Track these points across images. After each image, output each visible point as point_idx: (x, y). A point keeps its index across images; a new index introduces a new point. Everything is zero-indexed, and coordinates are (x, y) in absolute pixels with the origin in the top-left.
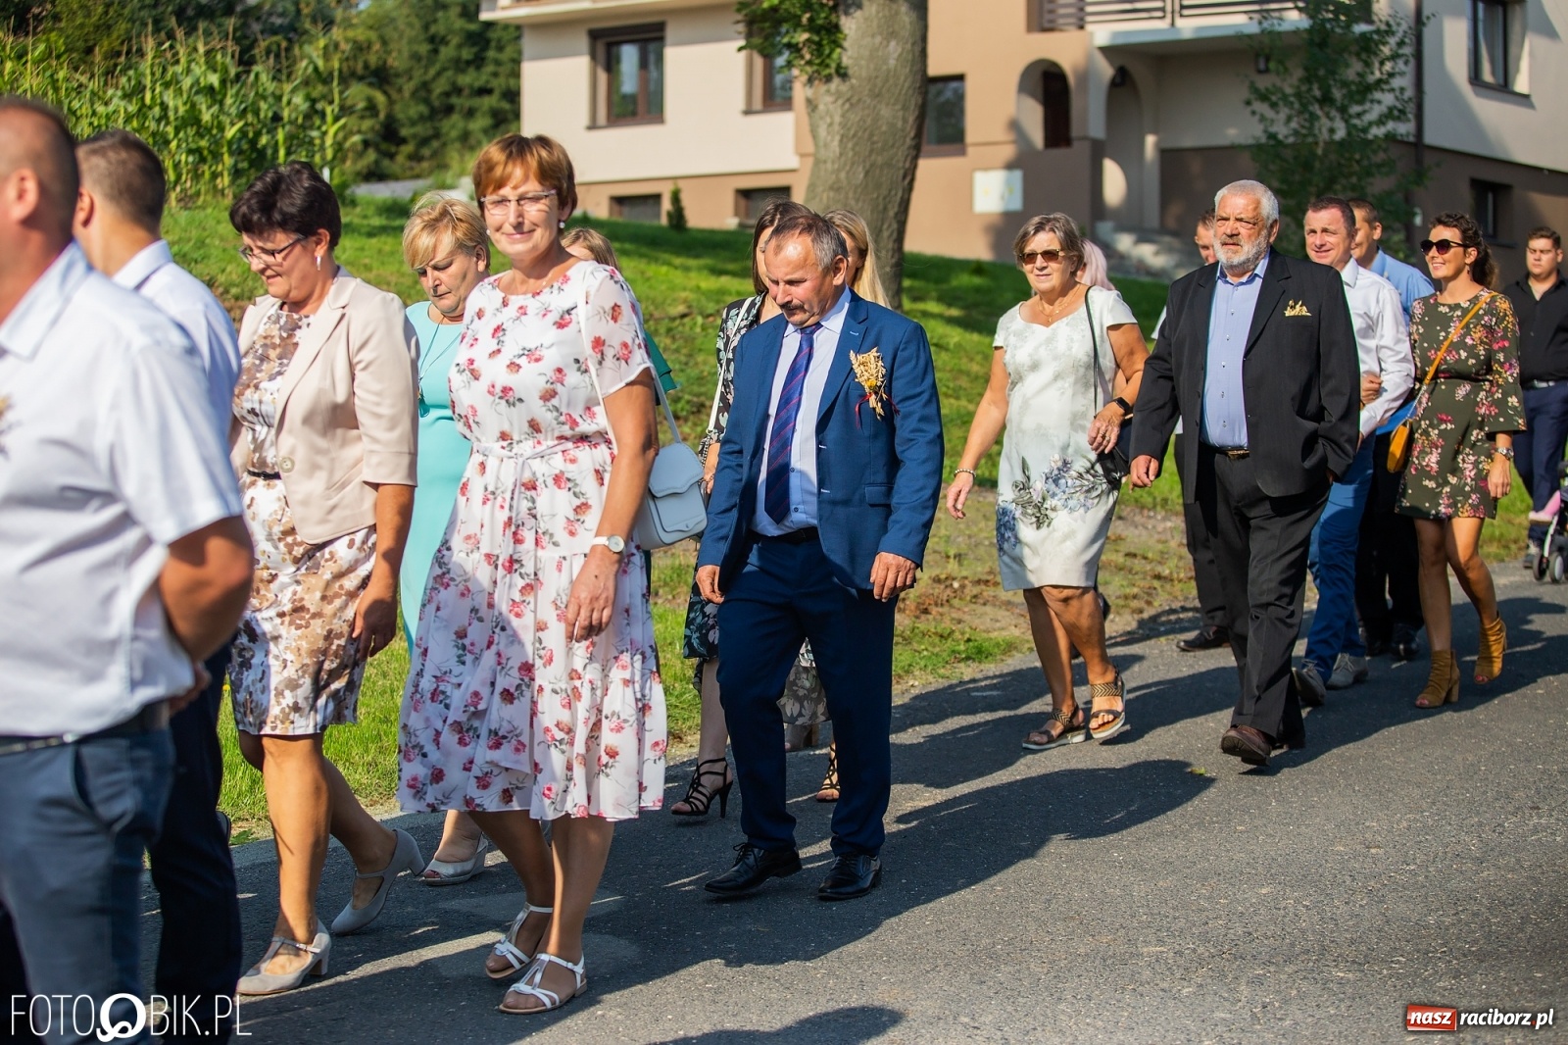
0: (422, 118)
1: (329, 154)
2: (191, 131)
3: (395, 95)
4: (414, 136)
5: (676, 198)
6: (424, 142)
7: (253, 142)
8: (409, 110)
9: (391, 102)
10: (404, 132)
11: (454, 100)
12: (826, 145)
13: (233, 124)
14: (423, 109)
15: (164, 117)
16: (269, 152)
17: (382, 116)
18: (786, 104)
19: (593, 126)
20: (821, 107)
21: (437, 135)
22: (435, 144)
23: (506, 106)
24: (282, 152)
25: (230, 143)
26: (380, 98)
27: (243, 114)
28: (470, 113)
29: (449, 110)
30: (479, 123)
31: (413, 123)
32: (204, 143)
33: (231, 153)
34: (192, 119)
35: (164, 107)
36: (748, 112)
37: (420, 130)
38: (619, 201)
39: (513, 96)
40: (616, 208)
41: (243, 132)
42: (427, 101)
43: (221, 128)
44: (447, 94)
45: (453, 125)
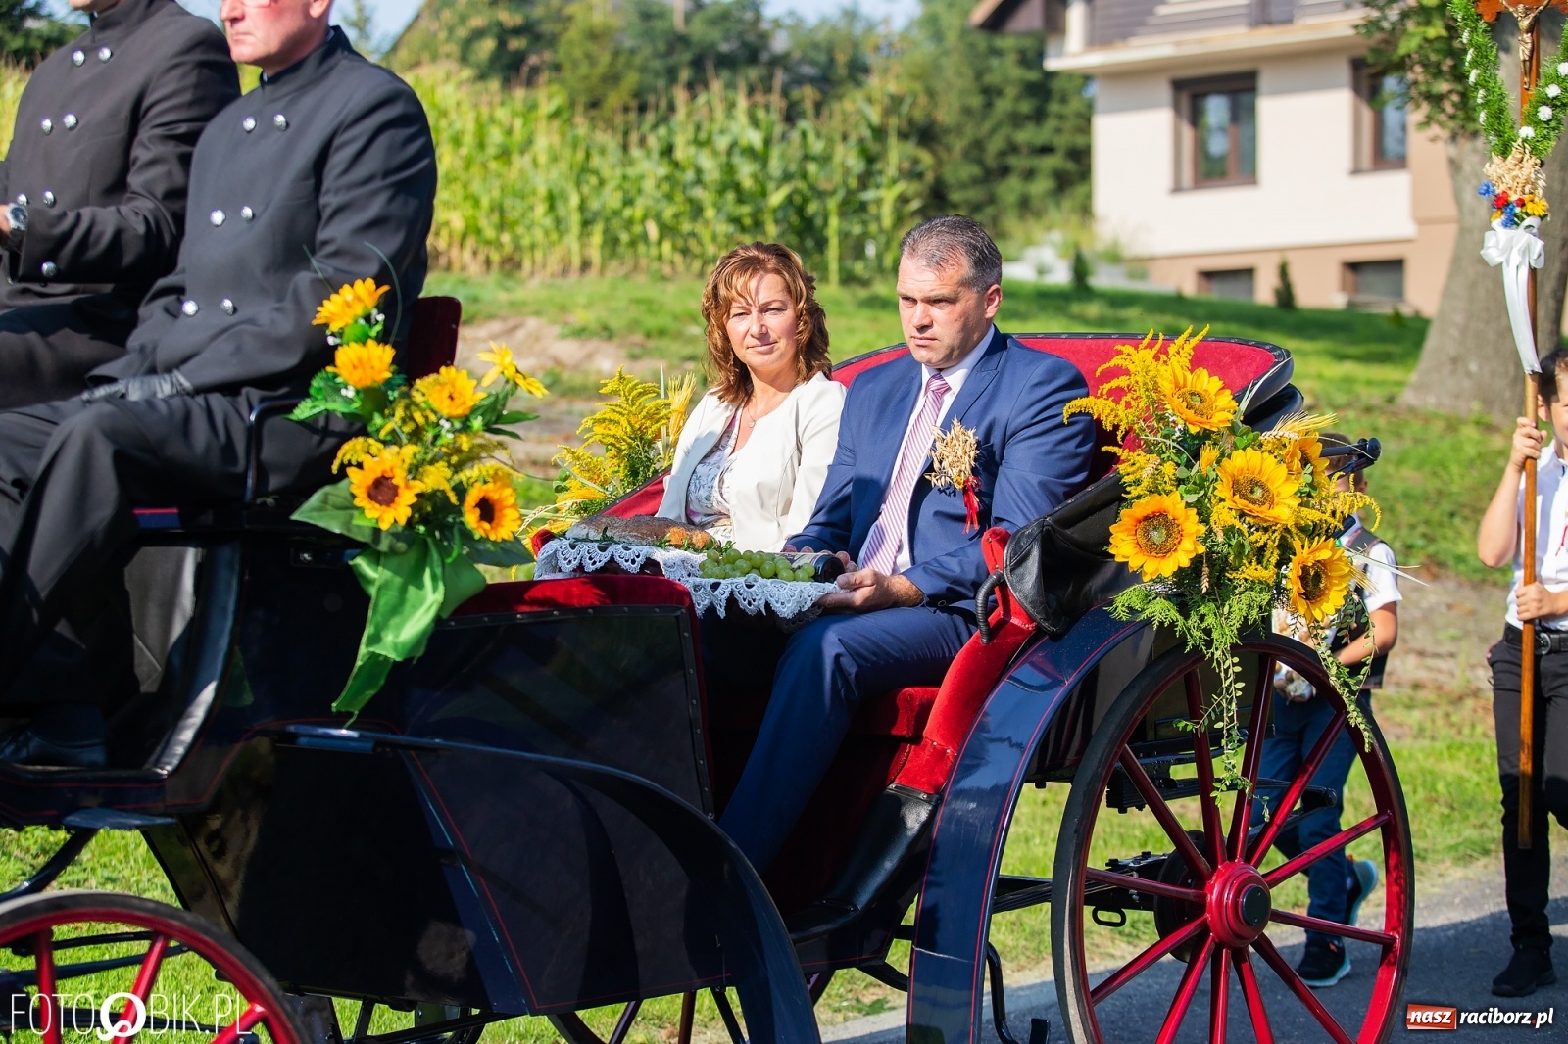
0: (975, 182)
1: (887, 221)
2: (730, 196)
3: (944, 155)
4: (967, 202)
5: (1283, 272)
6: (977, 207)
7: (800, 210)
8: (959, 171)
9: (939, 162)
10: (955, 196)
11: (1013, 161)
12: (1473, 212)
13: (778, 188)
14: (975, 170)
15: (699, 181)
16: (819, 222)
17: (930, 177)
18: (1401, 162)
19: (1177, 188)
20: (1467, 168)
21: (992, 200)
22: (989, 211)
23: (1070, 166)
24: (834, 222)
25: (775, 210)
26: (926, 158)
27: (787, 177)
28: (1029, 175)
29: (1005, 171)
30: (1041, 186)
31: (963, 186)
32: (746, 209)
33: (777, 222)
34: (729, 183)
35: (699, 171)
36: (1357, 171)
37: (975, 194)
38: (1209, 275)
39: (1081, 157)
40: (1204, 283)
41: (789, 199)
42: (980, 162)
43: (764, 194)
44: (1002, 154)
45: (1010, 189)
